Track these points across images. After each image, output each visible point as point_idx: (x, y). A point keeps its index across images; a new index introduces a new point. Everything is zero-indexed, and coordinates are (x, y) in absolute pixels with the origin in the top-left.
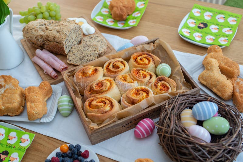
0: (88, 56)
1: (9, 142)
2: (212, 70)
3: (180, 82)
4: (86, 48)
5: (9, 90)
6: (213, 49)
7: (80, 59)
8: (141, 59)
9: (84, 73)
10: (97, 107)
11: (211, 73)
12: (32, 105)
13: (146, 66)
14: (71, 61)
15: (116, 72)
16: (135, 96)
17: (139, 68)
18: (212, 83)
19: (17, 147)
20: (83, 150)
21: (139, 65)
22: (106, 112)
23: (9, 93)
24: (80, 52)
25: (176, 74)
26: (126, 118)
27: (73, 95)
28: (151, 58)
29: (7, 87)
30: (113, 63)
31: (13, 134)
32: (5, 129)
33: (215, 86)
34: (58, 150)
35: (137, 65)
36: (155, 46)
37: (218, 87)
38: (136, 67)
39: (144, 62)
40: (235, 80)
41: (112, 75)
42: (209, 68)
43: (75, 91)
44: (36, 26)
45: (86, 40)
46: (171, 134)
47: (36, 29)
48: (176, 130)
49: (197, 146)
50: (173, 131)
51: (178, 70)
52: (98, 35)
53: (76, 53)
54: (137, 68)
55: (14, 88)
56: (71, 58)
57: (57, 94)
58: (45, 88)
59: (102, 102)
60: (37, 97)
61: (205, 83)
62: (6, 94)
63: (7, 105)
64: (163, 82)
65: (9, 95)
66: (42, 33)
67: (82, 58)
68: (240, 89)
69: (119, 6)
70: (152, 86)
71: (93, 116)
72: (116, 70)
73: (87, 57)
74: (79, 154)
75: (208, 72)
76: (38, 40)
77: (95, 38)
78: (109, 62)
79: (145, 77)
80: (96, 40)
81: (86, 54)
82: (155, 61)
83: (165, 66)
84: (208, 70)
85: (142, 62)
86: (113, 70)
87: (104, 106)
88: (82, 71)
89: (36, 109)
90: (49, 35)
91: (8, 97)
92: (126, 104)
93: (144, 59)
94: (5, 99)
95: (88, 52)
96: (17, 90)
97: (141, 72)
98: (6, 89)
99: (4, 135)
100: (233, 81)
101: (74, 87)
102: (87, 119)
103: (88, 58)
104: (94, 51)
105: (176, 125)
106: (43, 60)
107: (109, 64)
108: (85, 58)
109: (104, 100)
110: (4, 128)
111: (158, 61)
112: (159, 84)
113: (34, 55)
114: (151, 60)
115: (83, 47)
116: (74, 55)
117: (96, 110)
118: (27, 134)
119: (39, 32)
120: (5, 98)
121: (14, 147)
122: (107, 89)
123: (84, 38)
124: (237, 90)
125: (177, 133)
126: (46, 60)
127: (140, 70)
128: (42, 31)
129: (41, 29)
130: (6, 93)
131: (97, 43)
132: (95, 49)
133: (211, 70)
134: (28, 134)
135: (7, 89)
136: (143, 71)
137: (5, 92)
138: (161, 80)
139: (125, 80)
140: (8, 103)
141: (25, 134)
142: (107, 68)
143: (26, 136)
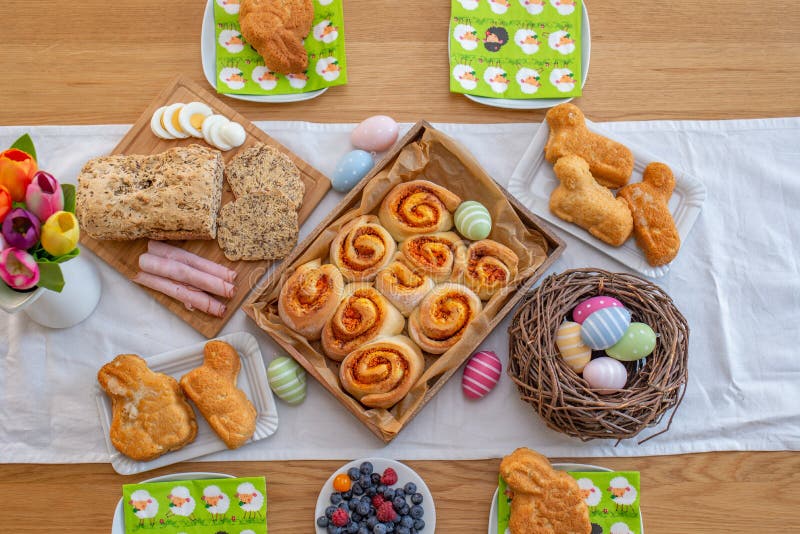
0: (273, 229)
1: (213, 510)
2: (581, 189)
3: (519, 238)
4: (258, 208)
5: (147, 402)
6: (562, 120)
7: (256, 241)
8: (414, 210)
9: (301, 299)
10: (376, 379)
11: (578, 197)
12: (226, 419)
13: (434, 227)
14: (235, 252)
15: (370, 266)
16: (443, 320)
17: (417, 236)
18: (588, 219)
19: (239, 516)
20: (379, 470)
21: (415, 229)
22: (399, 383)
23: (152, 410)
24: (247, 224)
25: (503, 220)
26: (443, 377)
27: (302, 360)
28: (438, 202)
29: (138, 396)
30: (354, 242)
31: (212, 491)
32: (187, 486)
33: (596, 224)
34: (327, 490)
35: (409, 229)
36: (427, 149)
37: (601, 226)
38: (410, 234)
39: (425, 219)
40: (631, 194)
41: (366, 275)
42: (573, 187)
43: (299, 347)
44: (109, 202)
45: (239, 173)
46: (559, 404)
47: (114, 210)
48: (566, 393)
49: (614, 413)
50: (563, 396)
51: (506, 212)
52: (260, 144)
53: (238, 227)
54: (414, 237)
55: (156, 393)
56: (231, 246)
57: (251, 355)
58: (227, 362)
59: (380, 361)
60: (222, 396)
61: (570, 218)
62: (147, 415)
63: (166, 439)
64: (488, 260)
65: (156, 415)
66: (137, 218)
67: (260, 238)
68: (648, 218)
69: (277, 32)
70: (465, 276)
71: (376, 401)
72: (371, 262)
73: (275, 233)
74: (377, 481)
75: (572, 195)
76: (131, 233)
77: (259, 158)
78: (340, 239)
79: (441, 257)
80: (266, 165)
81: (266, 226)
82: (447, 205)
83: (474, 210)
84: (572, 190)
85: (420, 220)
86: (361, 262)
87: (390, 369)
88: (293, 292)
89: (241, 428)
90: (161, 221)
91: (155, 420)
92: (431, 346)
93: (421, 209)
94: (153, 427)
95: (271, 219)
96: (166, 395)
97: (429, 247)
98: (138, 402)
99: (192, 499)
100: (628, 196)
101: (294, 338)
102: (366, 414)
103: (277, 234)
104: (285, 211)
105: (563, 382)
106: (169, 279)
107: (344, 245)
108: (271, 237)
109: (381, 353)
110: (182, 485)
111: (454, 204)
112: (480, 269)
113: (135, 269)
114: (439, 207)
115: (247, 205)
116: (234, 234)
117: (378, 387)
118: (245, 482)
119: (126, 215)
120: (151, 424)
121: (233, 519)
122: (373, 321)
123: (230, 168)
124: (643, 221)
125: (570, 398)
126: (179, 278)
127: (424, 240)
128: (132, 212)
129: (127, 207)
130: (144, 412)
131: (272, 173)
132: (283, 206)
133: (578, 188)
134: (249, 481)
135: (141, 402)
136: (431, 241)
137: (140, 409)
138: (480, 254)
139: (401, 282)
140: (165, 434)
141: (240, 483)
142: (346, 262)
143: (245, 488)
